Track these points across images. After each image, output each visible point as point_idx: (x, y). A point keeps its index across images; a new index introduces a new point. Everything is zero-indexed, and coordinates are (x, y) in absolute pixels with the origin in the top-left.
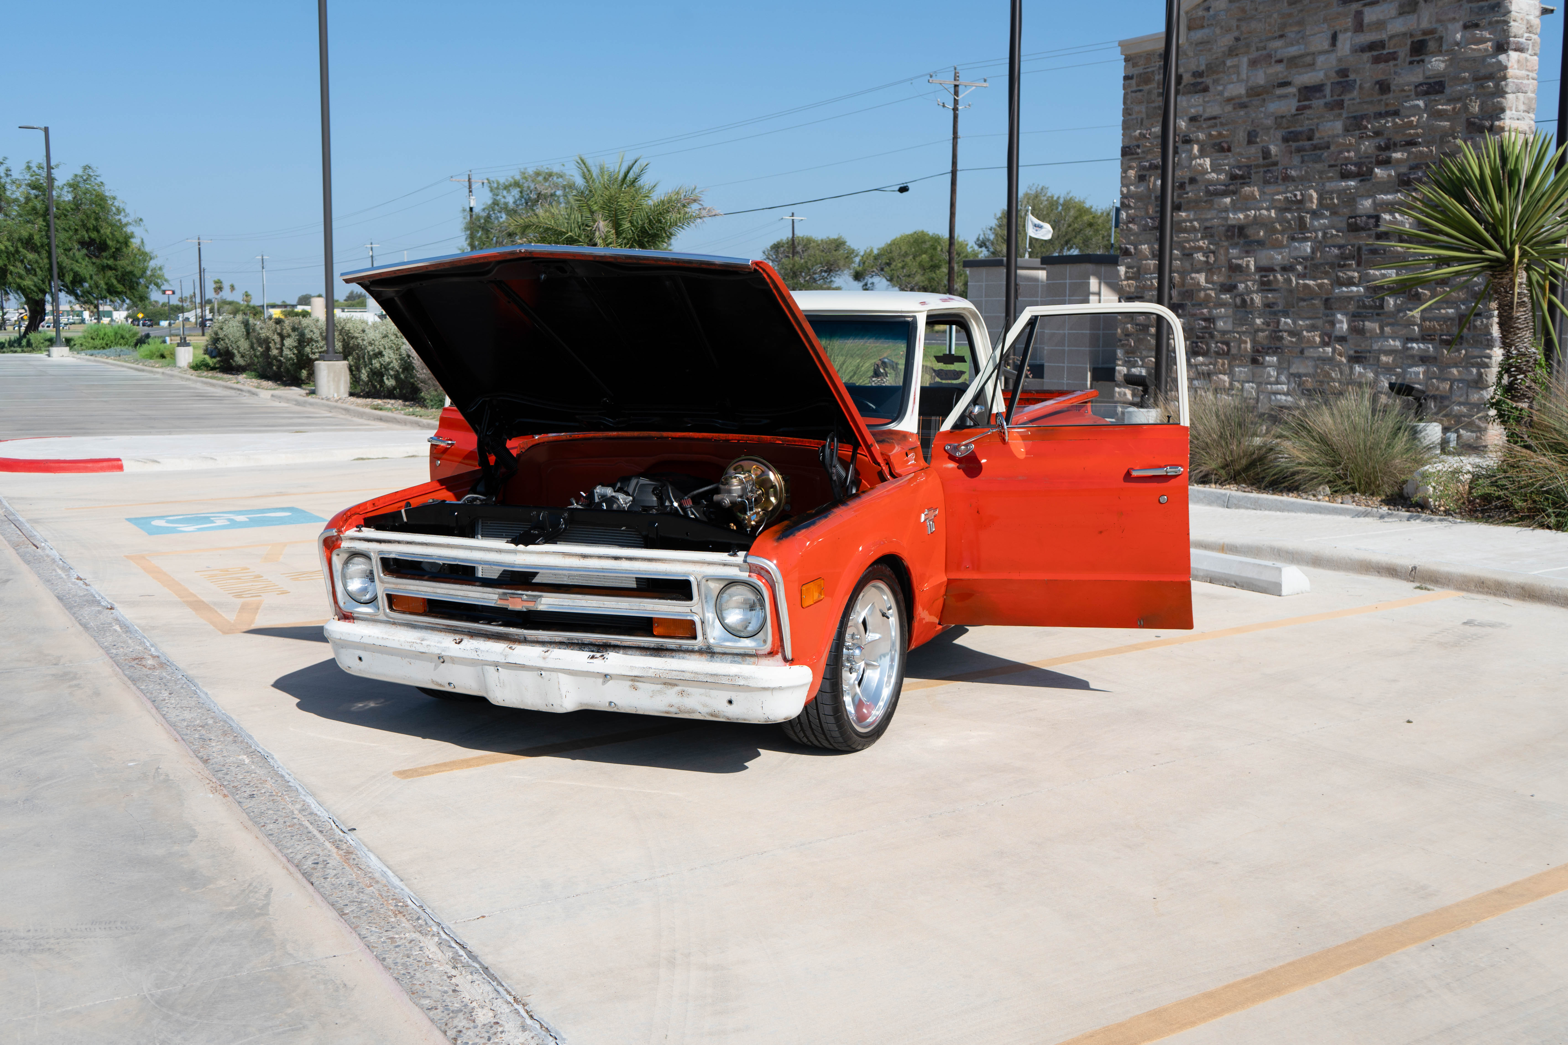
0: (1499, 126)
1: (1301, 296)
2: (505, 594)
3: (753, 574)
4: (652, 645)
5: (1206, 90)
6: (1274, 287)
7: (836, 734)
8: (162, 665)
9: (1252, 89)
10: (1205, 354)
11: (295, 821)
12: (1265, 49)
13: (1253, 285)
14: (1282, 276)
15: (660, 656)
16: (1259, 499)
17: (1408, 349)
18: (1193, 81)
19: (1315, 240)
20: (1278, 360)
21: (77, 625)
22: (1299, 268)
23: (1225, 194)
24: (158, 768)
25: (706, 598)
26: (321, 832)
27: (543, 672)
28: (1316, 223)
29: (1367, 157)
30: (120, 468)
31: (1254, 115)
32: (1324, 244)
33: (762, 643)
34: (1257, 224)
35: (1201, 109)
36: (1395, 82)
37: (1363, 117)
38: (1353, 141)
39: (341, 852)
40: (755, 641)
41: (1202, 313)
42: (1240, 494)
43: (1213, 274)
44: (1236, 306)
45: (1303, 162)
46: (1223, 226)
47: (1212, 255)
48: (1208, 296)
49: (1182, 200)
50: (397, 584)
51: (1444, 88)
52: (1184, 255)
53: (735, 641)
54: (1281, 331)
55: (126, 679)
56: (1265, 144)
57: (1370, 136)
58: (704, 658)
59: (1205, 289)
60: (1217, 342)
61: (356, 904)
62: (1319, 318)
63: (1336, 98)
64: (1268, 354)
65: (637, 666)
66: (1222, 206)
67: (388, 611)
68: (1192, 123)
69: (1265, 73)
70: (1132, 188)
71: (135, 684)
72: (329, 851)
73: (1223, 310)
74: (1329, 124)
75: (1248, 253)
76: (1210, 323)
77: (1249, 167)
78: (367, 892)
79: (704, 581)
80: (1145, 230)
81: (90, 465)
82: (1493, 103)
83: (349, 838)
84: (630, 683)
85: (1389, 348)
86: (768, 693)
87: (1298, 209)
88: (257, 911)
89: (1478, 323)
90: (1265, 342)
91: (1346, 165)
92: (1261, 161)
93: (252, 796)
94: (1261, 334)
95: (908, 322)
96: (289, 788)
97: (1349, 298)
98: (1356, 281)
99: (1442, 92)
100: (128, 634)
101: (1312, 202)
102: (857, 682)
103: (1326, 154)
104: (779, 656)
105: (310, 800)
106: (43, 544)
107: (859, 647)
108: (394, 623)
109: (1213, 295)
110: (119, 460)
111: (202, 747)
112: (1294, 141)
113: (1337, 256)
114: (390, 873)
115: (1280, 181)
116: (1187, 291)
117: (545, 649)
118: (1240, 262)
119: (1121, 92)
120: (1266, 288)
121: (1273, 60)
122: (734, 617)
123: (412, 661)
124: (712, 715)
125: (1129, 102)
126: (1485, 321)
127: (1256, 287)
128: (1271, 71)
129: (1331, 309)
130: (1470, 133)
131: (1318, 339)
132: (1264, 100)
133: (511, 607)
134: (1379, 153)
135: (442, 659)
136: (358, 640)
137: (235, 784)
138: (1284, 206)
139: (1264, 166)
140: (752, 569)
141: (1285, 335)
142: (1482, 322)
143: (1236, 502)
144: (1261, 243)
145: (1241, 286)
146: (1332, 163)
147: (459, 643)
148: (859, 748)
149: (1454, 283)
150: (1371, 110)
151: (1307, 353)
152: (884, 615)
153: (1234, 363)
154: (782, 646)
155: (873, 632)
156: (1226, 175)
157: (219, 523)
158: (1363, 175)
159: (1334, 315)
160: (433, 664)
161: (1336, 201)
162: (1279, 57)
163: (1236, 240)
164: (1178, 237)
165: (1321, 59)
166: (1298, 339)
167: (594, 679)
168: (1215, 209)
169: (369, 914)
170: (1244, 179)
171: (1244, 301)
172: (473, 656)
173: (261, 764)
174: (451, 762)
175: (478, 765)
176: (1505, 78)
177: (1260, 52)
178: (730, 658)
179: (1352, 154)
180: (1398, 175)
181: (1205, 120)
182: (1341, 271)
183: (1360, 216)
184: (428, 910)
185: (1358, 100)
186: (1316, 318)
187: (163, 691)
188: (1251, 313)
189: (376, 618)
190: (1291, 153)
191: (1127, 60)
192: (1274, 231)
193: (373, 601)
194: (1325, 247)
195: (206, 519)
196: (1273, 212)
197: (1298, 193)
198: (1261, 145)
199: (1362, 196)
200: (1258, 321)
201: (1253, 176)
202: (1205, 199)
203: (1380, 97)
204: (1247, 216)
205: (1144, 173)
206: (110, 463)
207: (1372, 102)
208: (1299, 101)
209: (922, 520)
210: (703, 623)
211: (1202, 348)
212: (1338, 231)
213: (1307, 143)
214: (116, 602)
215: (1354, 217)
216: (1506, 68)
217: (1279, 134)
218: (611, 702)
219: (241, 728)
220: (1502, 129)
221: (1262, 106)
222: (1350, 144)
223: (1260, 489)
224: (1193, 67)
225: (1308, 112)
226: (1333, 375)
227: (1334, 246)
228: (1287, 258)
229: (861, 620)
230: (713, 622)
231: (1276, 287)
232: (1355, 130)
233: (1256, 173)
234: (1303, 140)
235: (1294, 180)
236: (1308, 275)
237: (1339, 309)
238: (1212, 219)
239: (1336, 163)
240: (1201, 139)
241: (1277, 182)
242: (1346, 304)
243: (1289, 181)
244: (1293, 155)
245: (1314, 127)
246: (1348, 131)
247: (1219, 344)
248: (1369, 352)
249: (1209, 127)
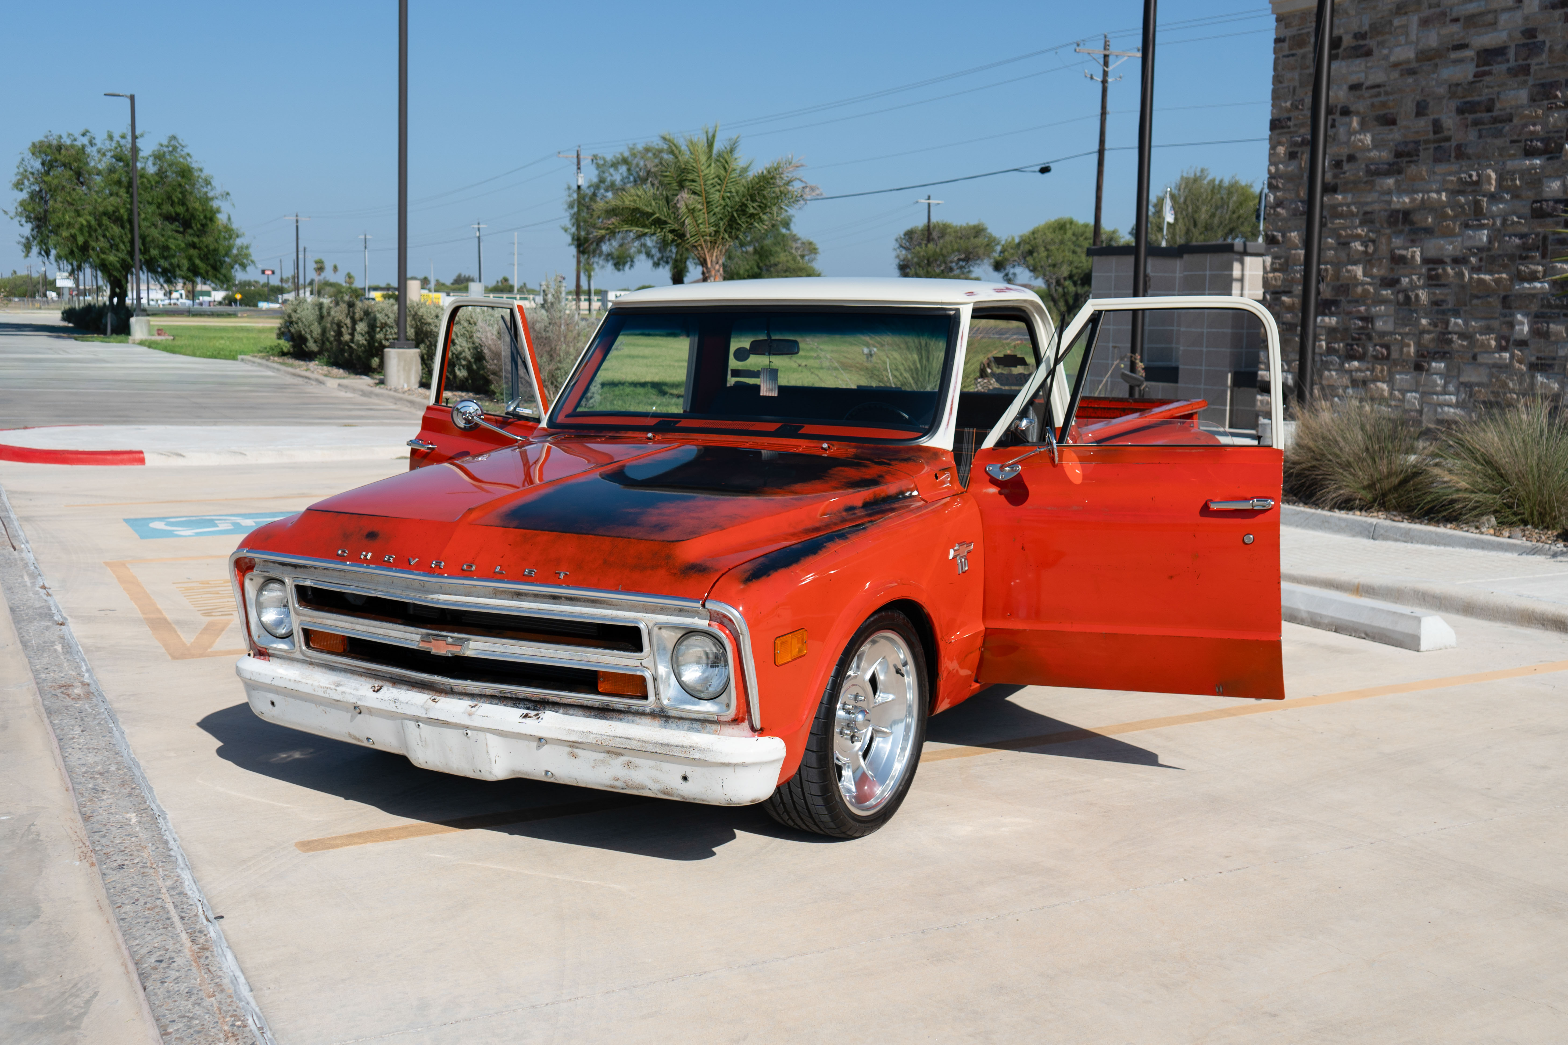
1: (1475, 292)
2: (428, 635)
3: (713, 623)
4: (597, 704)
5: (1369, 53)
6: (1443, 281)
7: (826, 818)
8: (89, 695)
9: (1422, 52)
10: (1361, 358)
11: (158, 902)
12: (1439, 6)
13: (1419, 279)
14: (1453, 269)
15: (606, 719)
16: (1410, 529)
18: (1354, 43)
19: (1492, 228)
20: (1447, 367)
21: (18, 642)
22: (1473, 260)
23: (1387, 174)
24: (33, 825)
25: (658, 650)
26: (182, 918)
27: (468, 731)
28: (1494, 208)
29: (1556, 132)
30: (142, 461)
31: (1424, 83)
32: (1503, 233)
33: (725, 707)
34: (1425, 209)
35: (1363, 75)
37: (1552, 85)
38: (1540, 112)
39: (195, 947)
40: (718, 704)
41: (1359, 311)
42: (1388, 523)
43: (1372, 266)
44: (1398, 303)
45: (1480, 137)
46: (1386, 210)
47: (1370, 244)
48: (1366, 291)
49: (1339, 181)
50: (313, 617)
52: (1339, 244)
53: (694, 704)
54: (1450, 333)
55: (43, 710)
56: (1436, 116)
57: (1561, 107)
58: (657, 722)
59: (1363, 284)
60: (1376, 345)
61: (185, 1020)
62: (1496, 318)
63: (1521, 62)
64: (1434, 359)
65: (576, 729)
66: (1385, 187)
67: (304, 648)
68: (1351, 92)
69: (1439, 34)
70: (1281, 166)
71: (49, 718)
72: (182, 945)
73: (1383, 308)
74: (1513, 92)
75: (1413, 242)
76: (1368, 323)
77: (1417, 143)
78: (204, 1004)
79: (656, 629)
80: (1295, 215)
81: (109, 457)
83: (211, 929)
84: (569, 749)
86: (729, 771)
87: (1474, 191)
88: (68, 1023)
90: (1432, 346)
91: (1531, 141)
92: (1431, 136)
93: (121, 867)
94: (1427, 337)
95: (949, 316)
96: (168, 858)
97: (1531, 297)
98: (1540, 275)
100: (68, 656)
101: (1490, 184)
102: (860, 753)
103: (1507, 128)
104: (746, 724)
105: (186, 876)
106: (23, 546)
107: (863, 711)
108: (311, 663)
109: (1372, 290)
110: (141, 452)
111: (91, 800)
112: (1470, 112)
113: (1518, 246)
114: (242, 979)
115: (1452, 159)
116: (1342, 286)
117: (472, 703)
118: (1403, 252)
119: (1271, 57)
120: (1434, 282)
121: (1448, 19)
122: (692, 674)
123: (328, 709)
124: (664, 793)
125: (1280, 68)
127: (1422, 282)
128: (1444, 31)
129: (1510, 308)
131: (1493, 343)
132: (1436, 65)
133: (434, 651)
135: (358, 709)
136: (269, 682)
137: (108, 850)
138: (1457, 188)
139: (1435, 141)
140: (714, 616)
141: (1455, 337)
143: (1382, 532)
144: (1429, 231)
145: (1405, 281)
146: (1515, 138)
147: (378, 690)
148: (856, 835)
150: (1562, 76)
151: (1480, 359)
152: (898, 671)
153: (1394, 369)
154: (749, 712)
155: (885, 692)
156: (1390, 152)
157: (222, 527)
158: (1551, 152)
159: (1513, 315)
160: (349, 715)
161: (1518, 182)
162: (1454, 15)
163: (1400, 227)
164: (1333, 223)
165: (1504, 18)
166: (1470, 343)
167: (526, 743)
168: (1376, 191)
169: (196, 1036)
170: (1411, 156)
171: (1407, 298)
172: (391, 707)
173: (147, 826)
174: (368, 833)
175: (398, 838)
177: (1433, 10)
178: (687, 724)
179: (1539, 128)
181: (1368, 88)
182: (1523, 265)
183: (1546, 201)
184: (268, 1034)
185: (1547, 65)
186: (1492, 318)
187: (76, 728)
188: (1416, 311)
189: (292, 655)
190: (1467, 126)
191: (1278, 20)
192: (1445, 216)
193: (289, 635)
194: (1505, 235)
195: (211, 523)
196: (1444, 194)
197: (1474, 173)
198: (1432, 117)
199: (1549, 177)
200: (1424, 321)
201: (1421, 154)
202: (1365, 179)
204: (1413, 200)
205: (1296, 149)
206: (131, 456)
207: (1563, 67)
208: (1477, 66)
209: (951, 557)
210: (655, 679)
211: (1358, 351)
212: (1519, 217)
213: (1485, 116)
214: (71, 616)
215: (1540, 201)
217: (1453, 105)
218: (547, 772)
219: (144, 778)
221: (1434, 73)
222: (1537, 116)
223: (1413, 519)
224: (1355, 27)
225: (1488, 79)
226: (1511, 385)
227: (1516, 236)
228: (1459, 248)
229: (868, 676)
230: (668, 677)
231: (1446, 282)
232: (1543, 100)
233: (1425, 149)
234: (1480, 112)
235: (1469, 158)
236: (1483, 269)
237: (1520, 309)
238: (1373, 202)
239: (1519, 138)
240: (1362, 110)
241: (1449, 161)
242: (1528, 302)
243: (1463, 159)
244: (1469, 129)
245: (1495, 96)
246: (1534, 101)
247: (1378, 348)
248: (1554, 359)
249: (1371, 97)
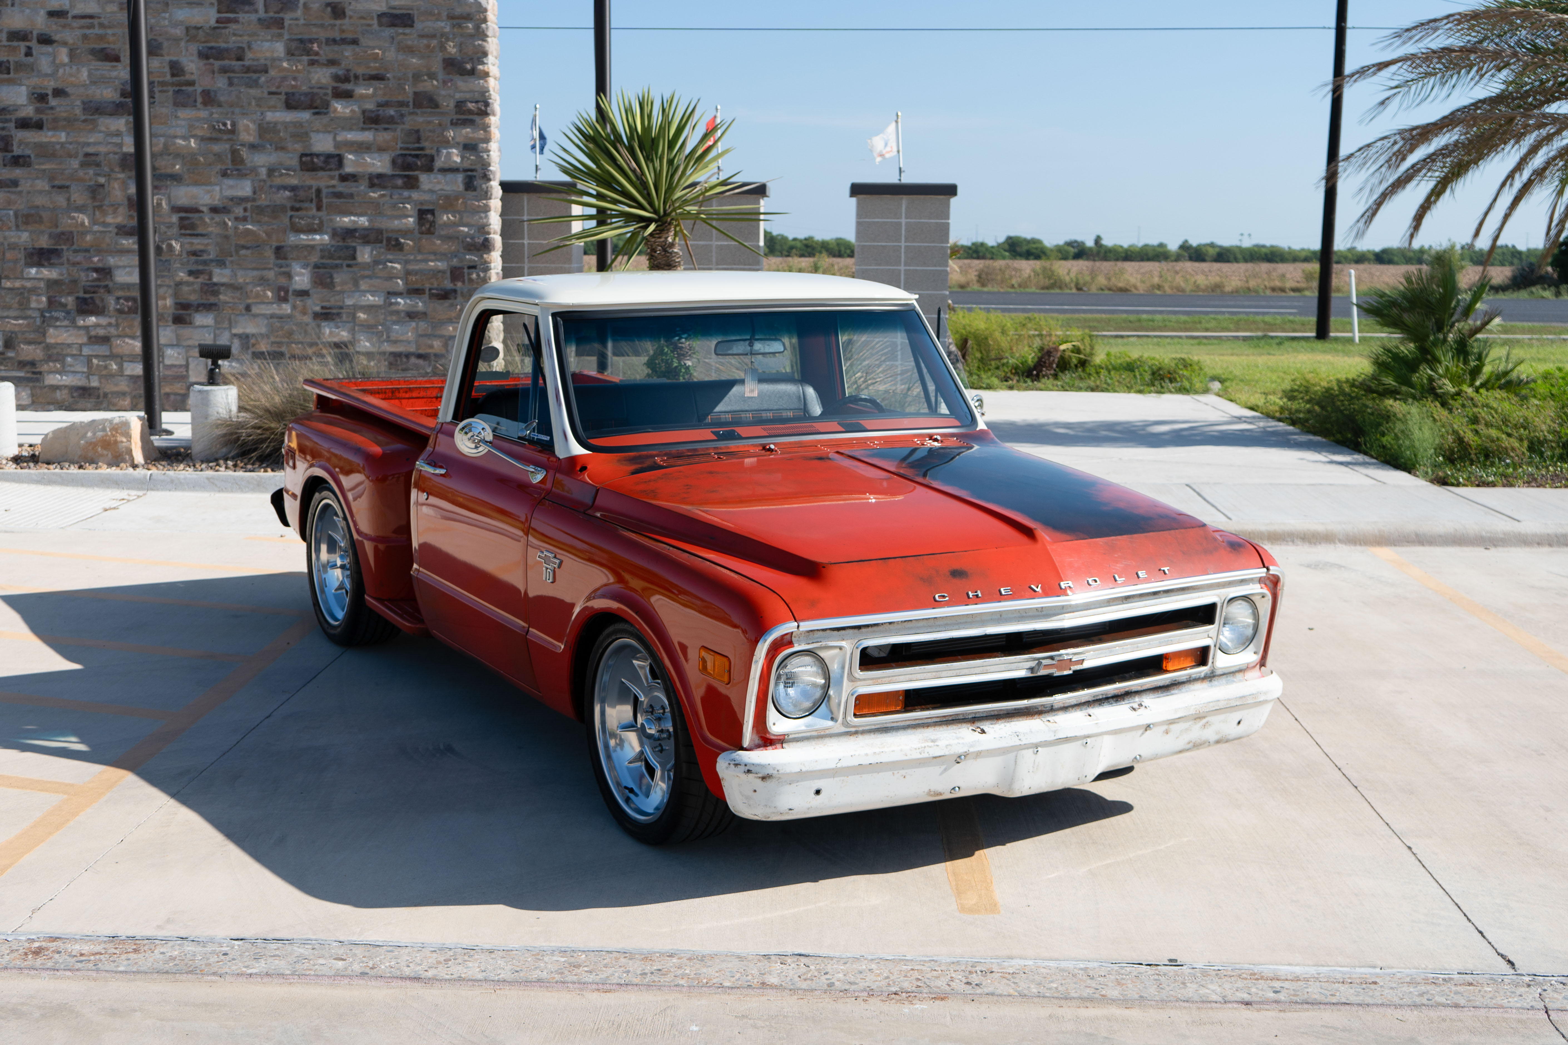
0: (484, 71)
1: (242, 242)
6: (200, 231)
10: (99, 313)
13: (169, 228)
14: (212, 218)
17: (391, 304)
19: (256, 178)
20: (215, 319)
22: (237, 210)
23: (115, 113)
28: (256, 159)
29: (320, 88)
31: (153, 21)
32: (269, 184)
34: (169, 155)
35: (67, 2)
36: (351, 7)
37: (311, 41)
38: (301, 67)
41: (92, 262)
43: (104, 213)
45: (231, 84)
46: (116, 153)
48: (98, 241)
49: (44, 117)
51: (413, 22)
52: (53, 187)
54: (216, 284)
56: (174, 59)
57: (324, 64)
59: (93, 233)
60: (118, 298)
62: (270, 269)
63: (271, 14)
64: (198, 312)
66: (113, 128)
68: (55, 19)
73: (124, 258)
74: (267, 45)
76: (103, 273)
79: (1225, 602)
82: (474, 45)
85: (368, 303)
87: (230, 140)
89: (474, 276)
90: (194, 298)
91: (293, 94)
92: (168, 77)
94: (185, 288)
97: (308, 248)
98: (318, 227)
99: (412, 26)
101: (249, 134)
103: (263, 79)
109: (106, 239)
112: (217, 59)
113: (289, 198)
115: (199, 105)
116: (63, 233)
120: (188, 232)
126: (482, 275)
127: (173, 231)
129: (286, 259)
130: (449, 74)
131: (270, 294)
132: (167, 4)
133: (1057, 673)
134: (336, 85)
138: (208, 135)
139: (173, 84)
141: (223, 288)
142: (478, 275)
144: (176, 178)
146: (274, 89)
147: (983, 732)
149: (442, 233)
150: (323, 35)
151: (255, 310)
156: (116, 90)
158: (316, 108)
159: (288, 266)
161: (282, 134)
166: (241, 294)
168: (100, 132)
176: (485, 20)
178: (1227, 678)
179: (301, 82)
180: (364, 112)
181: (74, 17)
182: (296, 216)
183: (318, 155)
185: (302, 22)
186: (265, 269)
188: (168, 261)
192: (197, 164)
194: (272, 187)
196: (192, 141)
197: (229, 122)
198: (167, 58)
199: (318, 131)
200: (181, 272)
202: (83, 118)
203: (332, 22)
207: (322, 26)
208: (219, 12)
210: (1214, 646)
211: (95, 305)
212: (287, 170)
213: (236, 64)
215: (309, 155)
216: (486, 10)
217: (194, 48)
220: (486, 75)
221: (164, 12)
222: (298, 71)
225: (233, 26)
226: (295, 334)
227: (285, 188)
228: (217, 197)
231: (204, 232)
232: (302, 55)
233: (160, 91)
234: (229, 59)
235: (220, 106)
236: (249, 219)
237: (297, 259)
238: (95, 144)
239: (279, 90)
240: (71, 41)
241: (195, 106)
242: (306, 253)
243: (212, 106)
244: (216, 75)
245: (244, 45)
246: (293, 55)
247: (122, 301)
248: (341, 308)
249: (82, 27)
